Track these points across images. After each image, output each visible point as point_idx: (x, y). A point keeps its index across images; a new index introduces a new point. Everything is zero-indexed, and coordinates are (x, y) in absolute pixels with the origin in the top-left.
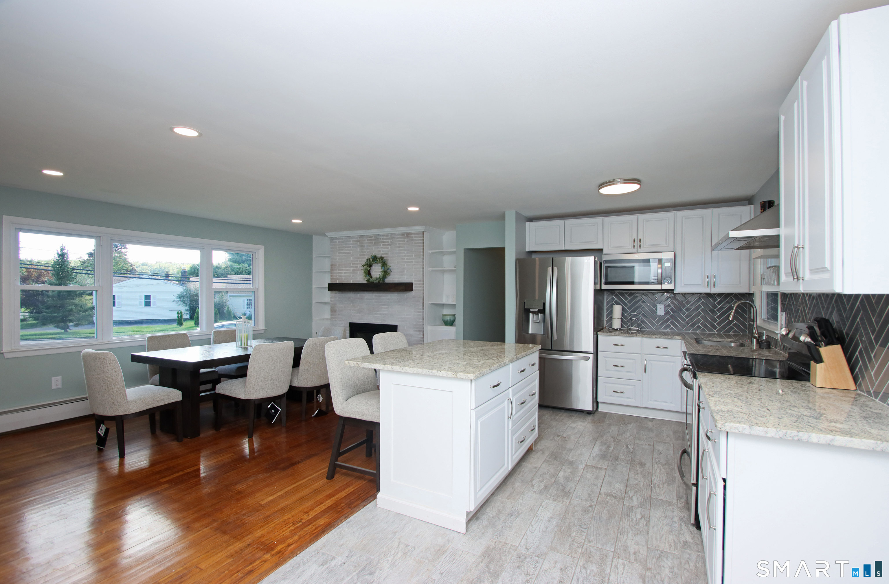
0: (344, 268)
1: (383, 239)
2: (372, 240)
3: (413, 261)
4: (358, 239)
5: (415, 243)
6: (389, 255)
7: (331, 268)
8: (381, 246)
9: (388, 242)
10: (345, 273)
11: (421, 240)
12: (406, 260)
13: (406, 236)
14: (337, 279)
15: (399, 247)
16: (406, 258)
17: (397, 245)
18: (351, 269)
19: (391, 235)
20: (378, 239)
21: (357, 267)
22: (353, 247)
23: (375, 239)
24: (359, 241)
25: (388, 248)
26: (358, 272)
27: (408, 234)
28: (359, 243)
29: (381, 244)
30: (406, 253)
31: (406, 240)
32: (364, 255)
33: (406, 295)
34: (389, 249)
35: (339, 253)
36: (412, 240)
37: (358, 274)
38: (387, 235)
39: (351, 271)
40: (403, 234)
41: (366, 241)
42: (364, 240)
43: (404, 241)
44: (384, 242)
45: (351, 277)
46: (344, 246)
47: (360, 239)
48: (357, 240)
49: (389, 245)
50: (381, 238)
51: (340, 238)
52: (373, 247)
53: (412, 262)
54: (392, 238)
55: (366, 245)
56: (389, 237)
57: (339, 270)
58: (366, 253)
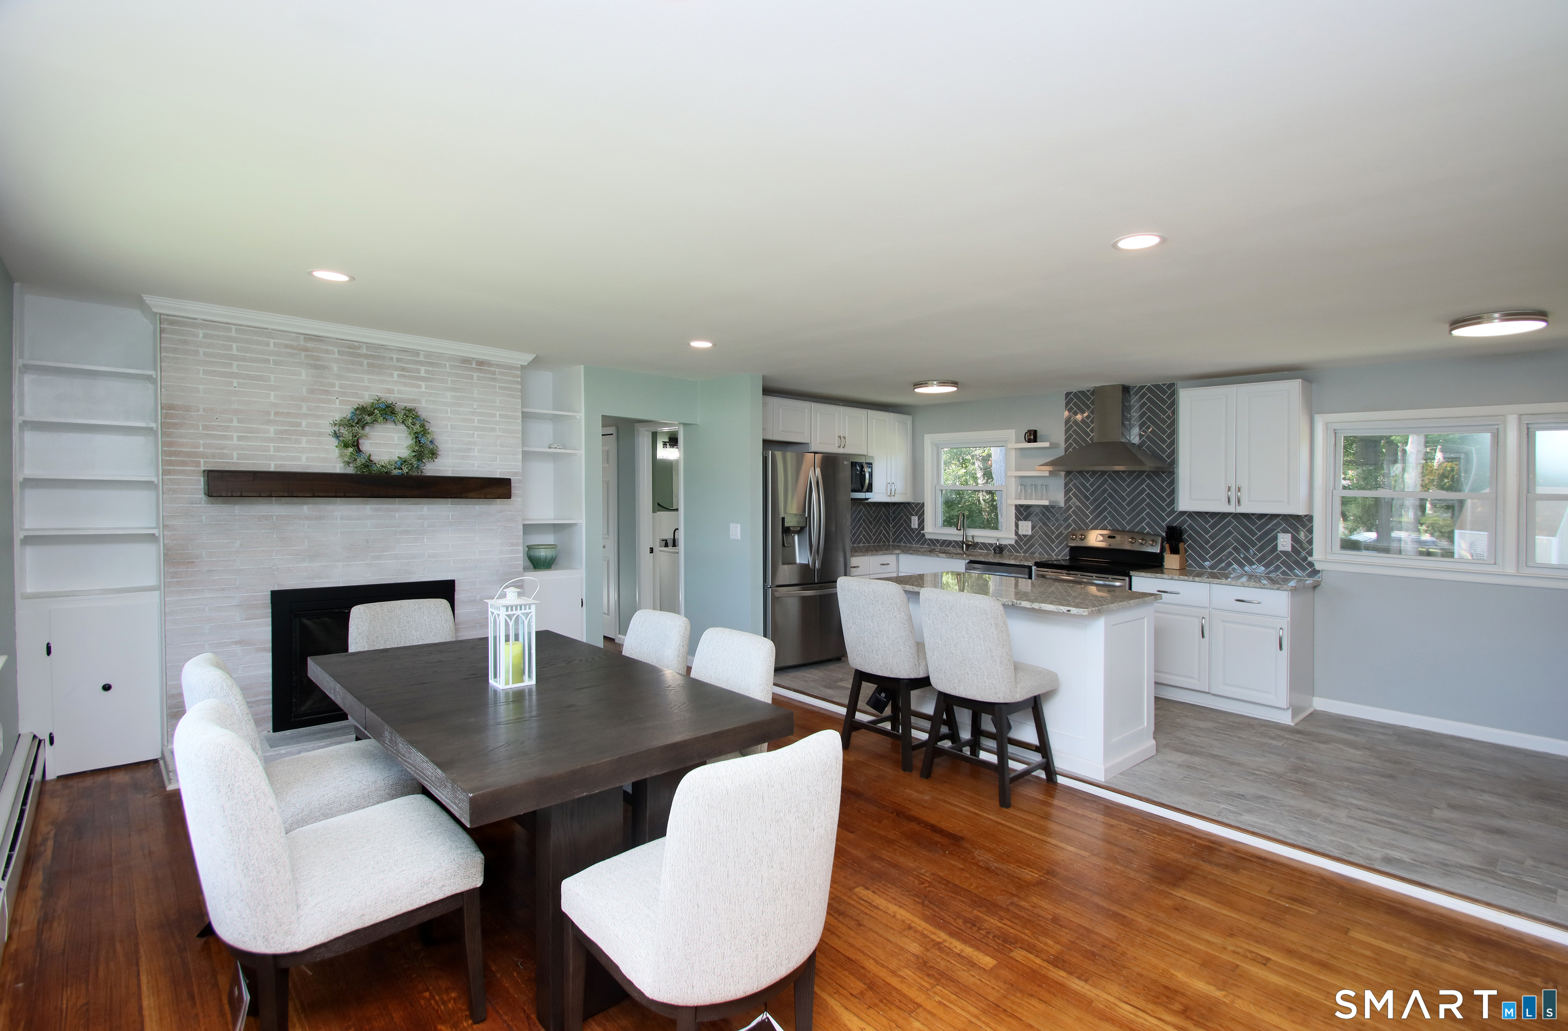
0: (235, 424)
1: (398, 360)
2: (360, 355)
3: (498, 427)
4: (302, 343)
5: (501, 388)
6: (424, 404)
7: (165, 416)
8: (396, 378)
9: (418, 371)
10: (240, 438)
11: (517, 382)
12: (476, 424)
13: (474, 365)
14: (203, 455)
15: (454, 390)
16: (476, 419)
17: (449, 385)
18: (272, 429)
19: (429, 355)
20: (384, 357)
21: (299, 425)
22: (275, 362)
23: (373, 357)
24: (306, 349)
25: (420, 387)
26: (304, 439)
27: (481, 363)
28: (306, 356)
29: (396, 373)
30: (475, 407)
31: (476, 375)
32: (327, 392)
33: (477, 507)
34: (423, 389)
35: (205, 372)
36: (494, 379)
37: (304, 445)
38: (416, 353)
39: (272, 435)
40: (466, 361)
41: (337, 356)
42: (327, 352)
43: (472, 378)
44: (403, 369)
45: (272, 453)
46: (235, 352)
47: (310, 345)
48: (295, 343)
49: (423, 379)
50: (395, 356)
51: (208, 324)
52: (366, 377)
53: (494, 430)
54: (432, 364)
55: (335, 367)
56: (422, 358)
57: (205, 427)
58: (337, 389)
